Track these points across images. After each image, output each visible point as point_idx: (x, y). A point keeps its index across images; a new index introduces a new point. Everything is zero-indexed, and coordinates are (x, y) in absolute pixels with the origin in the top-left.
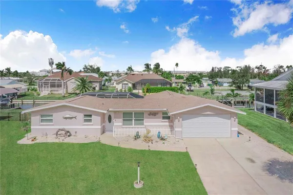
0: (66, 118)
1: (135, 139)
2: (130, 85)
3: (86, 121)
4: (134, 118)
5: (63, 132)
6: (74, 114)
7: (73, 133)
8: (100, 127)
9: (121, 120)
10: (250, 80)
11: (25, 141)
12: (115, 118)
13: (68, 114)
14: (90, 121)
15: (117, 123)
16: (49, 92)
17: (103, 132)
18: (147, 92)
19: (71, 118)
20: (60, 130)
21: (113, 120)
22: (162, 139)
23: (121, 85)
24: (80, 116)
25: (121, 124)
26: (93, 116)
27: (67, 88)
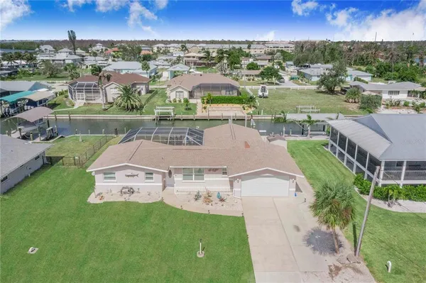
0: (128, 176)
1: (196, 199)
2: (186, 95)
3: (147, 178)
4: (194, 174)
5: (127, 190)
6: (135, 172)
7: (136, 190)
8: (161, 184)
9: (181, 175)
10: (348, 69)
11: (93, 199)
12: (175, 173)
13: (129, 172)
14: (152, 178)
15: (178, 178)
16: (84, 101)
17: (164, 187)
18: (207, 103)
19: (133, 176)
20: (124, 188)
21: (173, 175)
22: (222, 200)
23: (174, 92)
24: (142, 174)
25: (181, 179)
26: (154, 174)
27: (106, 96)
